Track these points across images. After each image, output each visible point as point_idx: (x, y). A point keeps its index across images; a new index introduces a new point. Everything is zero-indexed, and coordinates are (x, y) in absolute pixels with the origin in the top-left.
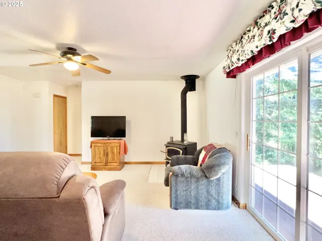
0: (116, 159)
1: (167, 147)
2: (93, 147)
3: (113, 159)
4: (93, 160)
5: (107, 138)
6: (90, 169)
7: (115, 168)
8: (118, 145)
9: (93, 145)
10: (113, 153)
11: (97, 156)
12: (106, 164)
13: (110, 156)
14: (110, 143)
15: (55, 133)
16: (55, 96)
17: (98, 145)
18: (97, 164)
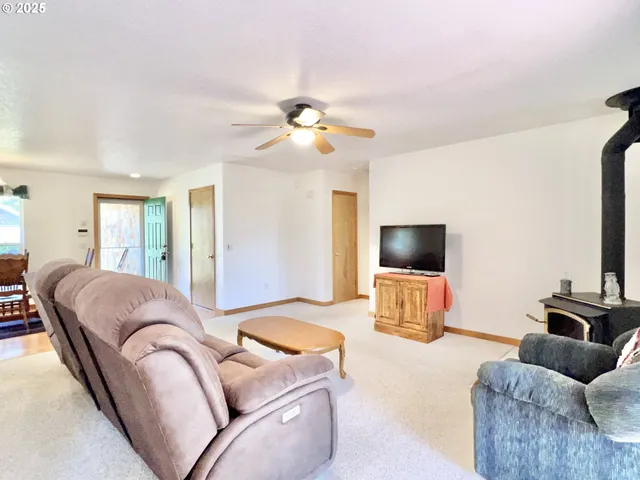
0: (418, 317)
1: (547, 306)
2: (378, 284)
3: (414, 316)
4: (378, 311)
5: (408, 271)
6: (373, 327)
7: (417, 335)
8: (424, 286)
9: (378, 281)
10: (413, 303)
11: (385, 305)
12: (401, 322)
13: (408, 306)
14: (409, 281)
15: (334, 255)
16: (335, 193)
17: (387, 282)
18: (384, 320)
